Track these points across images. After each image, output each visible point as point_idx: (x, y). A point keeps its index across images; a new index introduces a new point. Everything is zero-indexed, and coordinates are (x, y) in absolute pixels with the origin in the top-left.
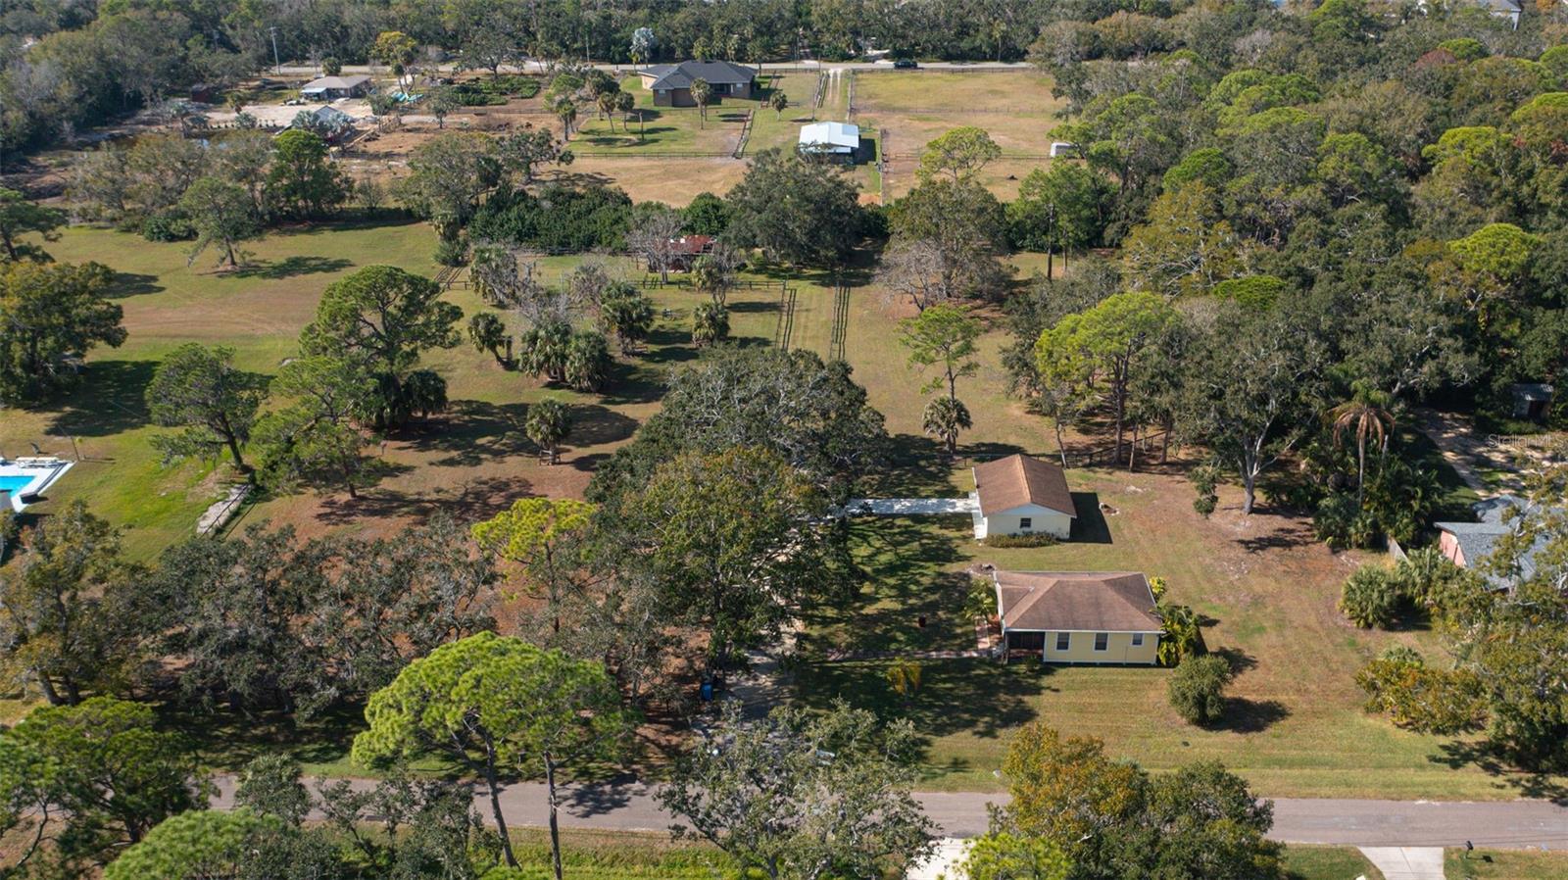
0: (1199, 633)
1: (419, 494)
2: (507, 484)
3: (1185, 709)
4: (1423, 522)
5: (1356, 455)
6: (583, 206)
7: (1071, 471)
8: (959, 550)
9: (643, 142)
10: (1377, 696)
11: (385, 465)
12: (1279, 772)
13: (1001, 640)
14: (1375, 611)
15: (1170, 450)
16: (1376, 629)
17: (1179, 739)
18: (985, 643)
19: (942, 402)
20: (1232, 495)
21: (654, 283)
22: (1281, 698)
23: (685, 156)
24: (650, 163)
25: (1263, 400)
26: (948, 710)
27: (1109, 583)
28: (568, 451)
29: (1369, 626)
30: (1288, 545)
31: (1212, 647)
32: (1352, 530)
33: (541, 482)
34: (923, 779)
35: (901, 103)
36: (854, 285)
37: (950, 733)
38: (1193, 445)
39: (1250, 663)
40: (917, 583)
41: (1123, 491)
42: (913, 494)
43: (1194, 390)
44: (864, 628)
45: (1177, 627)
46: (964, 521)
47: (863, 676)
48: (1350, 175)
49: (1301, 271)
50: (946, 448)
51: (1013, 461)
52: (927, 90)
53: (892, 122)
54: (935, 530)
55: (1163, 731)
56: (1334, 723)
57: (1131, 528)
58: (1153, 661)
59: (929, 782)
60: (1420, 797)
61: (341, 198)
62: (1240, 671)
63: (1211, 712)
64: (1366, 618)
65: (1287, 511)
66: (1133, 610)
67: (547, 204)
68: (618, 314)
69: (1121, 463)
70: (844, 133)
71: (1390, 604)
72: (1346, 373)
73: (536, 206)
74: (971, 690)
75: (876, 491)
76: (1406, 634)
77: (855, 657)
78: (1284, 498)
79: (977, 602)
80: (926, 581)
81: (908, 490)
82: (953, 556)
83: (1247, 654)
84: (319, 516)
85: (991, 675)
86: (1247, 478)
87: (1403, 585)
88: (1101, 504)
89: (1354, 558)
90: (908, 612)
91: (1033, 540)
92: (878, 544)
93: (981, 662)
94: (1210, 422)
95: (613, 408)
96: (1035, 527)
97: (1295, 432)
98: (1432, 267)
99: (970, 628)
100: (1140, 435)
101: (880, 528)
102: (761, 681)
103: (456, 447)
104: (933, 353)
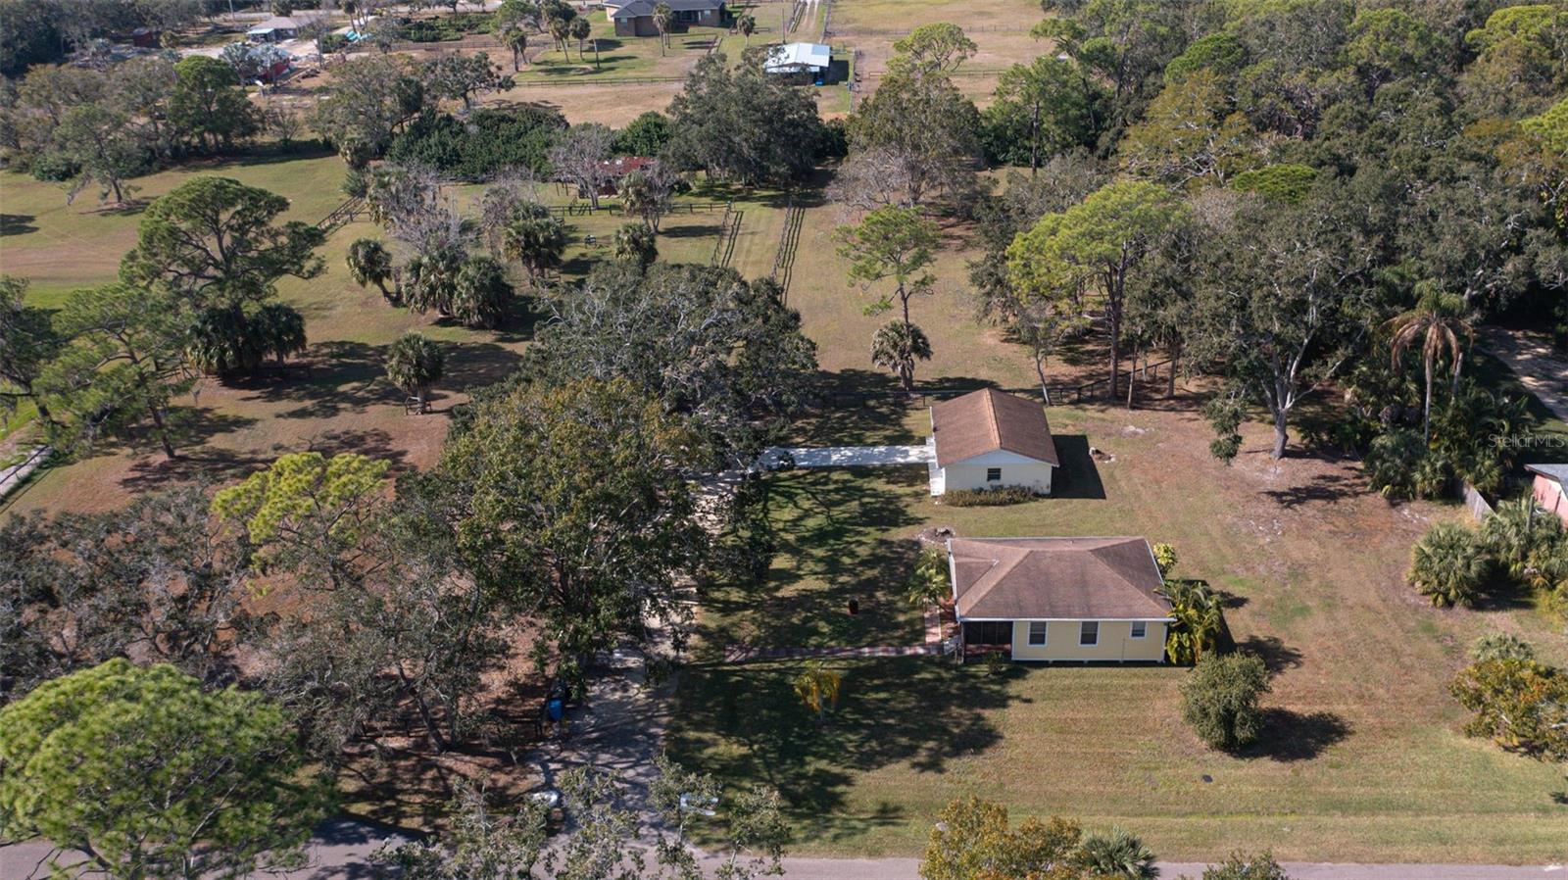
0: (1222, 620)
1: (253, 452)
2: (362, 439)
3: (1206, 729)
4: (1510, 464)
5: (1420, 381)
6: (514, 129)
7: (1056, 409)
8: (909, 510)
9: (598, 71)
10: (1484, 714)
11: (223, 418)
12: (1341, 821)
13: (956, 631)
14: (1459, 584)
15: (1178, 381)
16: (1459, 608)
17: (1197, 773)
18: (935, 635)
19: (894, 328)
20: (1258, 435)
21: (583, 209)
22: (1338, 709)
23: (639, 81)
24: (603, 90)
25: (1300, 306)
26: (879, 732)
27: (1102, 553)
28: (446, 397)
29: (1449, 604)
30: (1332, 496)
31: (1239, 637)
32: (1418, 476)
33: (403, 435)
34: (836, 837)
35: (881, 27)
36: (811, 206)
37: (880, 765)
38: (1206, 373)
39: (1291, 657)
40: (852, 554)
41: (1120, 434)
42: (858, 441)
43: (1208, 299)
44: (777, 617)
45: (1191, 612)
46: (917, 473)
47: (769, 683)
48: (1387, 57)
49: (1337, 158)
50: (902, 384)
51: (980, 396)
52: (910, 14)
53: (868, 45)
54: (880, 485)
55: (1176, 759)
56: (1414, 746)
57: (1129, 479)
58: (1161, 658)
59: (844, 841)
60: (1551, 859)
61: (252, 131)
62: (1279, 670)
63: (1242, 734)
64: (1446, 595)
65: (1330, 453)
66: (1131, 590)
67: (473, 129)
68: (522, 238)
69: (1117, 399)
70: (813, 53)
71: (1479, 575)
72: (1402, 277)
73: (462, 131)
74: (912, 702)
75: (812, 438)
76: (1500, 614)
77: (763, 657)
78: (1325, 438)
79: (924, 580)
80: (863, 552)
81: (852, 436)
82: (901, 518)
83: (1287, 645)
84: (125, 482)
85: (940, 680)
86: (1277, 413)
87: (1493, 549)
88: (1092, 449)
89: (1420, 512)
90: (836, 594)
91: (1004, 496)
92: (807, 505)
93: (928, 661)
94: (1230, 338)
95: (508, 347)
96: (1006, 480)
97: (1340, 352)
98: (1501, 150)
99: (917, 614)
100: (1140, 365)
101: (813, 484)
102: (632, 692)
103: (312, 396)
104: (879, 266)
